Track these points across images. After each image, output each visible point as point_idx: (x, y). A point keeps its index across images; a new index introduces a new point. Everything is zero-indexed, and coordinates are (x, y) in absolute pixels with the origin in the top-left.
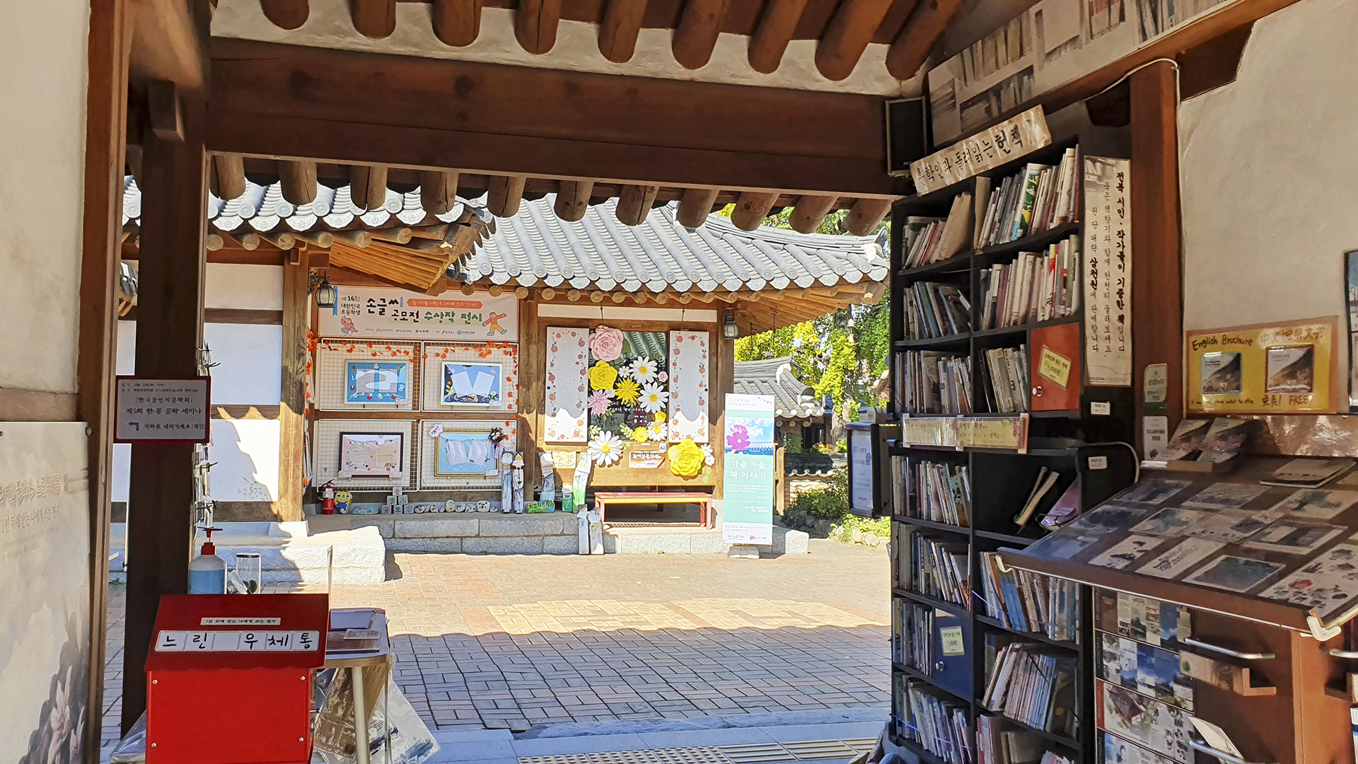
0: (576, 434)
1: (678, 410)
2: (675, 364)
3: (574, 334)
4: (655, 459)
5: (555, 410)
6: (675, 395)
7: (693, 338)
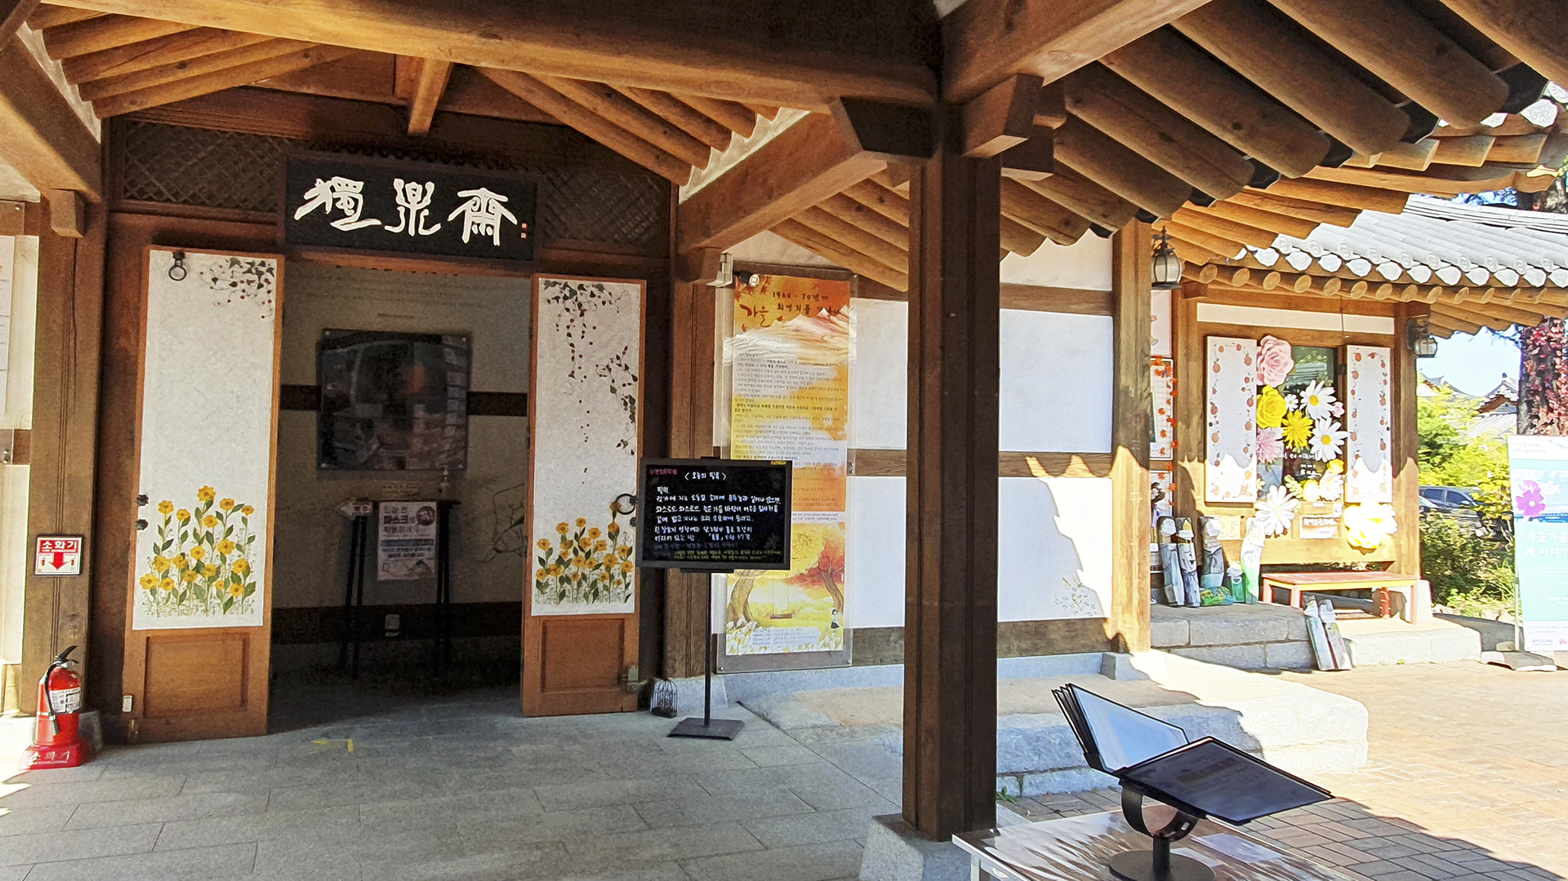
0: (1244, 490)
1: (1357, 457)
2: (1353, 392)
3: (1239, 347)
4: (1329, 525)
5: (1218, 456)
6: (1354, 436)
7: (1372, 355)
